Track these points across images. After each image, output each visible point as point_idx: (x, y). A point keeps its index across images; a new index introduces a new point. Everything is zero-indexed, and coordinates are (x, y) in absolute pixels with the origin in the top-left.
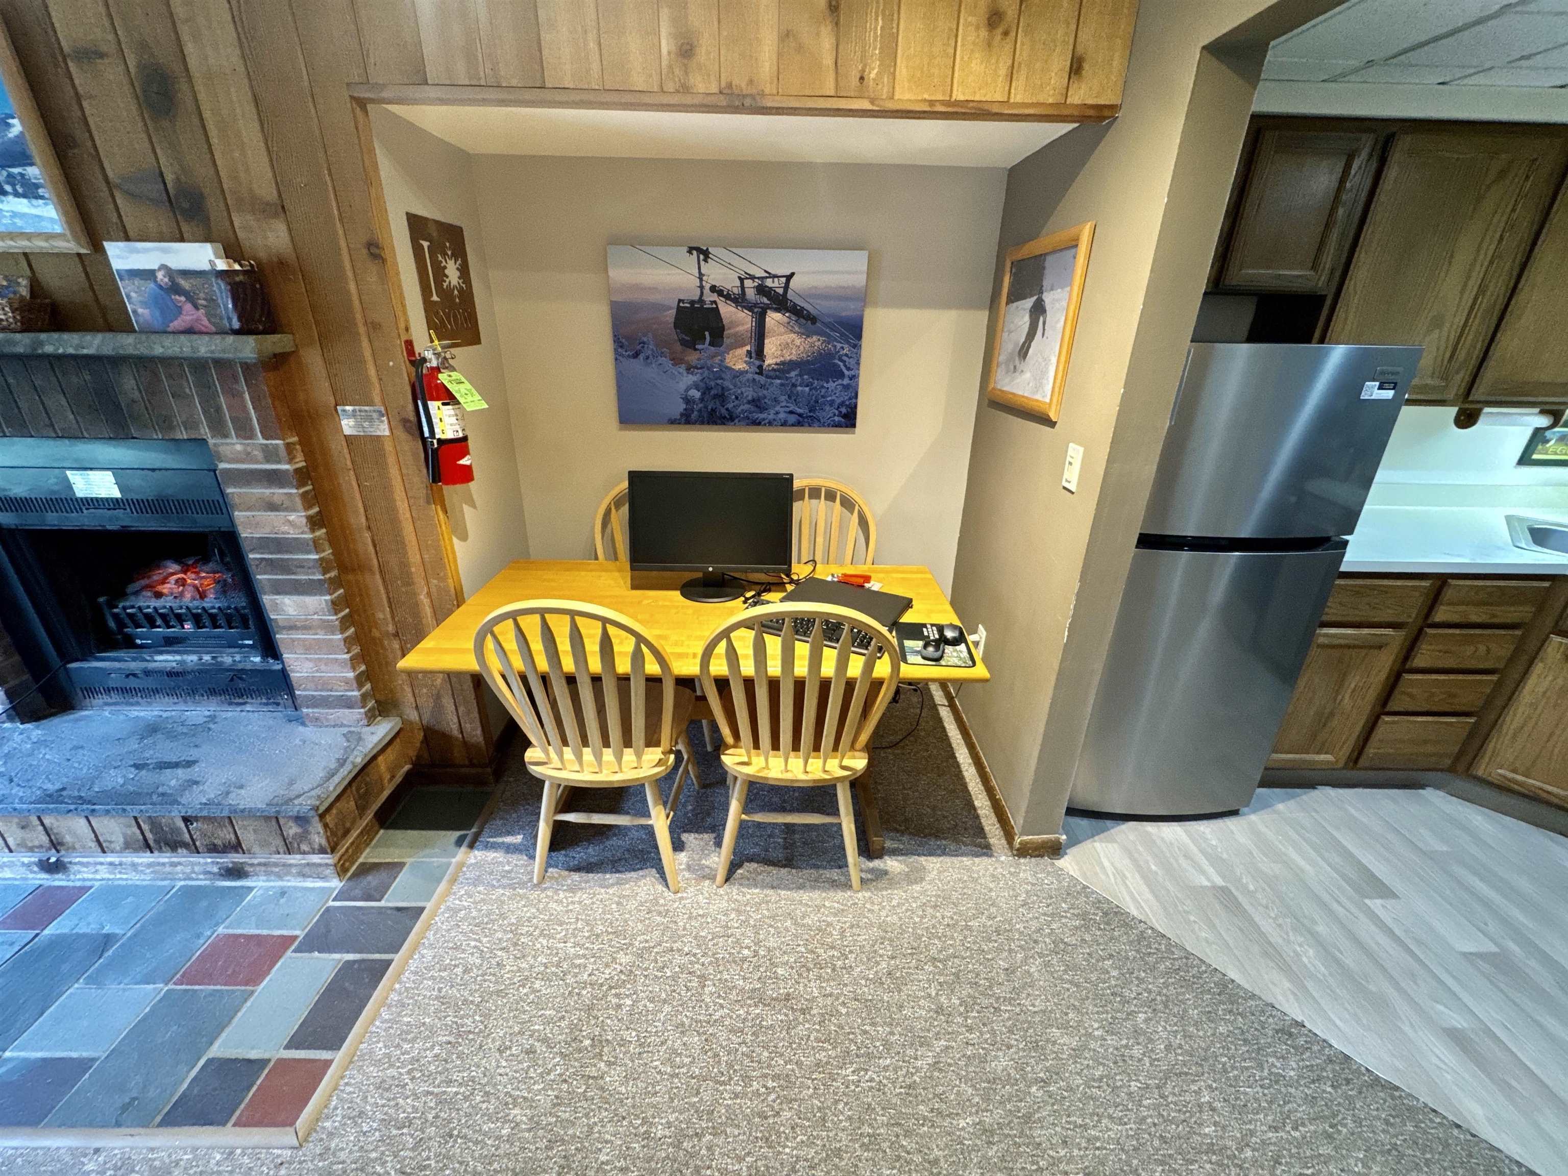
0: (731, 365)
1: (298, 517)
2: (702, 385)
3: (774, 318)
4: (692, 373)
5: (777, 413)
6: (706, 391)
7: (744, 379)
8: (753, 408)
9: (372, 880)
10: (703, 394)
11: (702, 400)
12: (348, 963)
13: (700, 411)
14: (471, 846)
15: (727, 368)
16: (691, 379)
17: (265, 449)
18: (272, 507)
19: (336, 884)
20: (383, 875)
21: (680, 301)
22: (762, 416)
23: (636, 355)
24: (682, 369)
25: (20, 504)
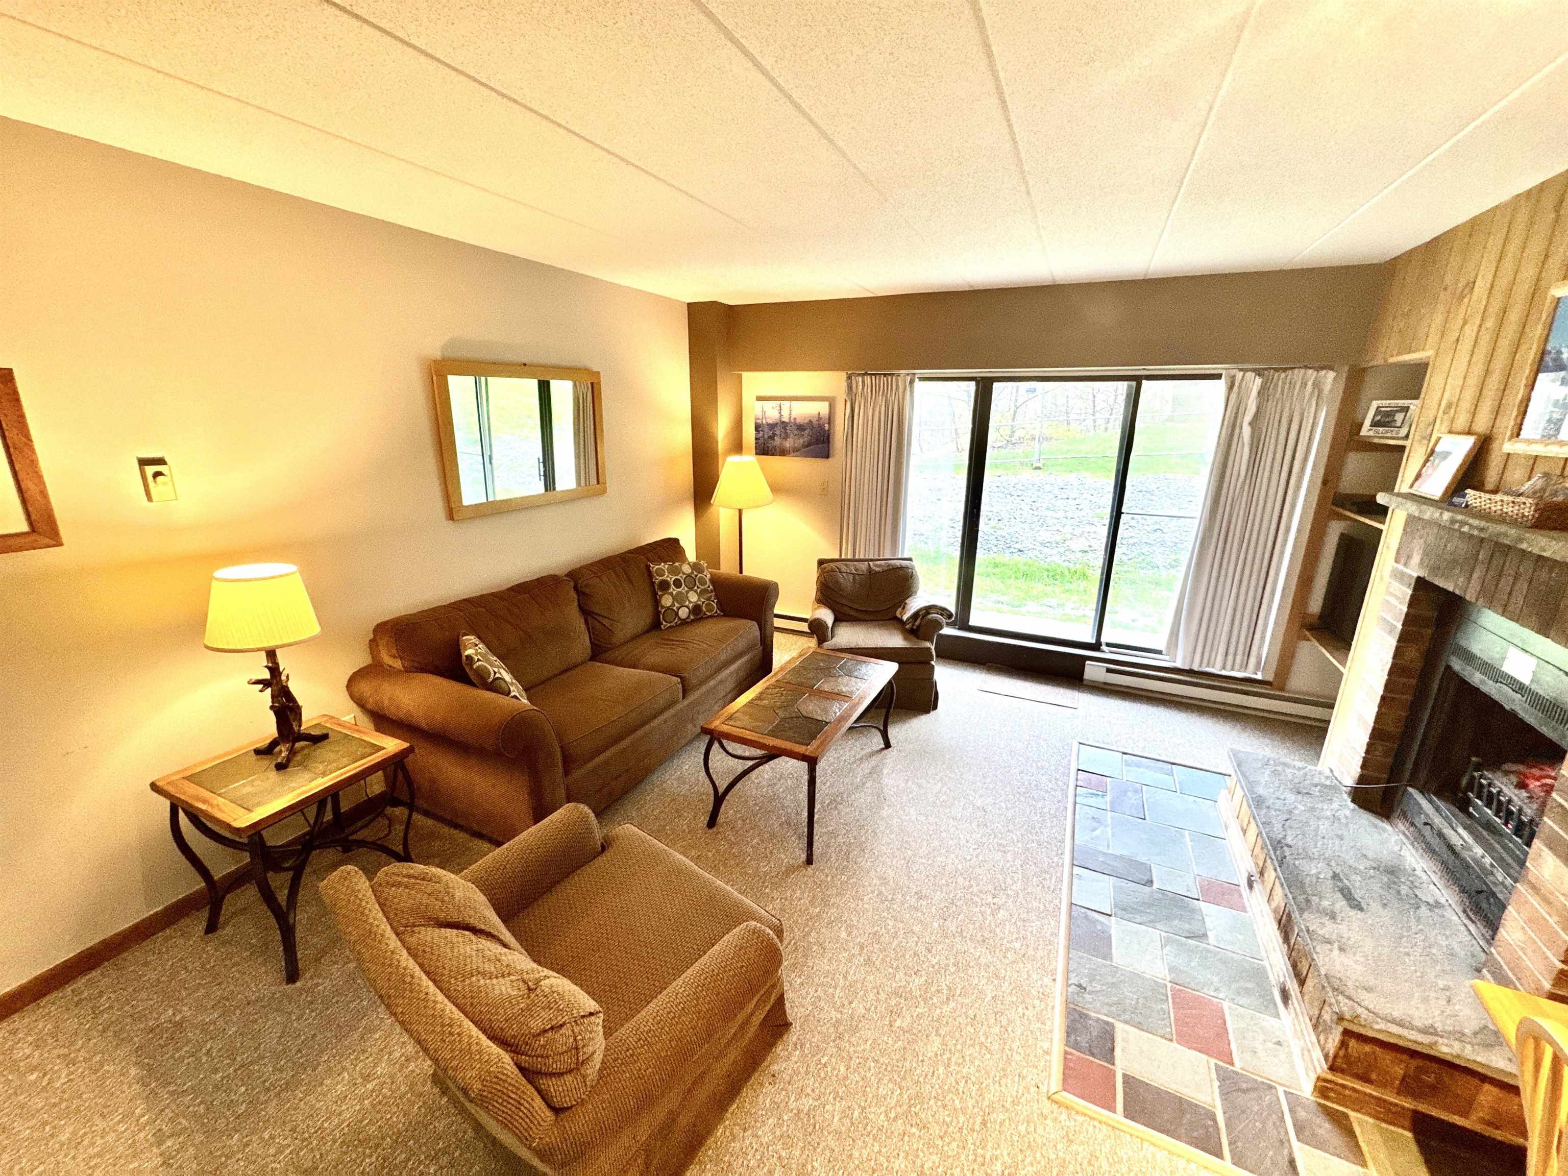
9: (1325, 1128)
12: (1213, 1115)
20: (1339, 1142)
25: (1469, 658)
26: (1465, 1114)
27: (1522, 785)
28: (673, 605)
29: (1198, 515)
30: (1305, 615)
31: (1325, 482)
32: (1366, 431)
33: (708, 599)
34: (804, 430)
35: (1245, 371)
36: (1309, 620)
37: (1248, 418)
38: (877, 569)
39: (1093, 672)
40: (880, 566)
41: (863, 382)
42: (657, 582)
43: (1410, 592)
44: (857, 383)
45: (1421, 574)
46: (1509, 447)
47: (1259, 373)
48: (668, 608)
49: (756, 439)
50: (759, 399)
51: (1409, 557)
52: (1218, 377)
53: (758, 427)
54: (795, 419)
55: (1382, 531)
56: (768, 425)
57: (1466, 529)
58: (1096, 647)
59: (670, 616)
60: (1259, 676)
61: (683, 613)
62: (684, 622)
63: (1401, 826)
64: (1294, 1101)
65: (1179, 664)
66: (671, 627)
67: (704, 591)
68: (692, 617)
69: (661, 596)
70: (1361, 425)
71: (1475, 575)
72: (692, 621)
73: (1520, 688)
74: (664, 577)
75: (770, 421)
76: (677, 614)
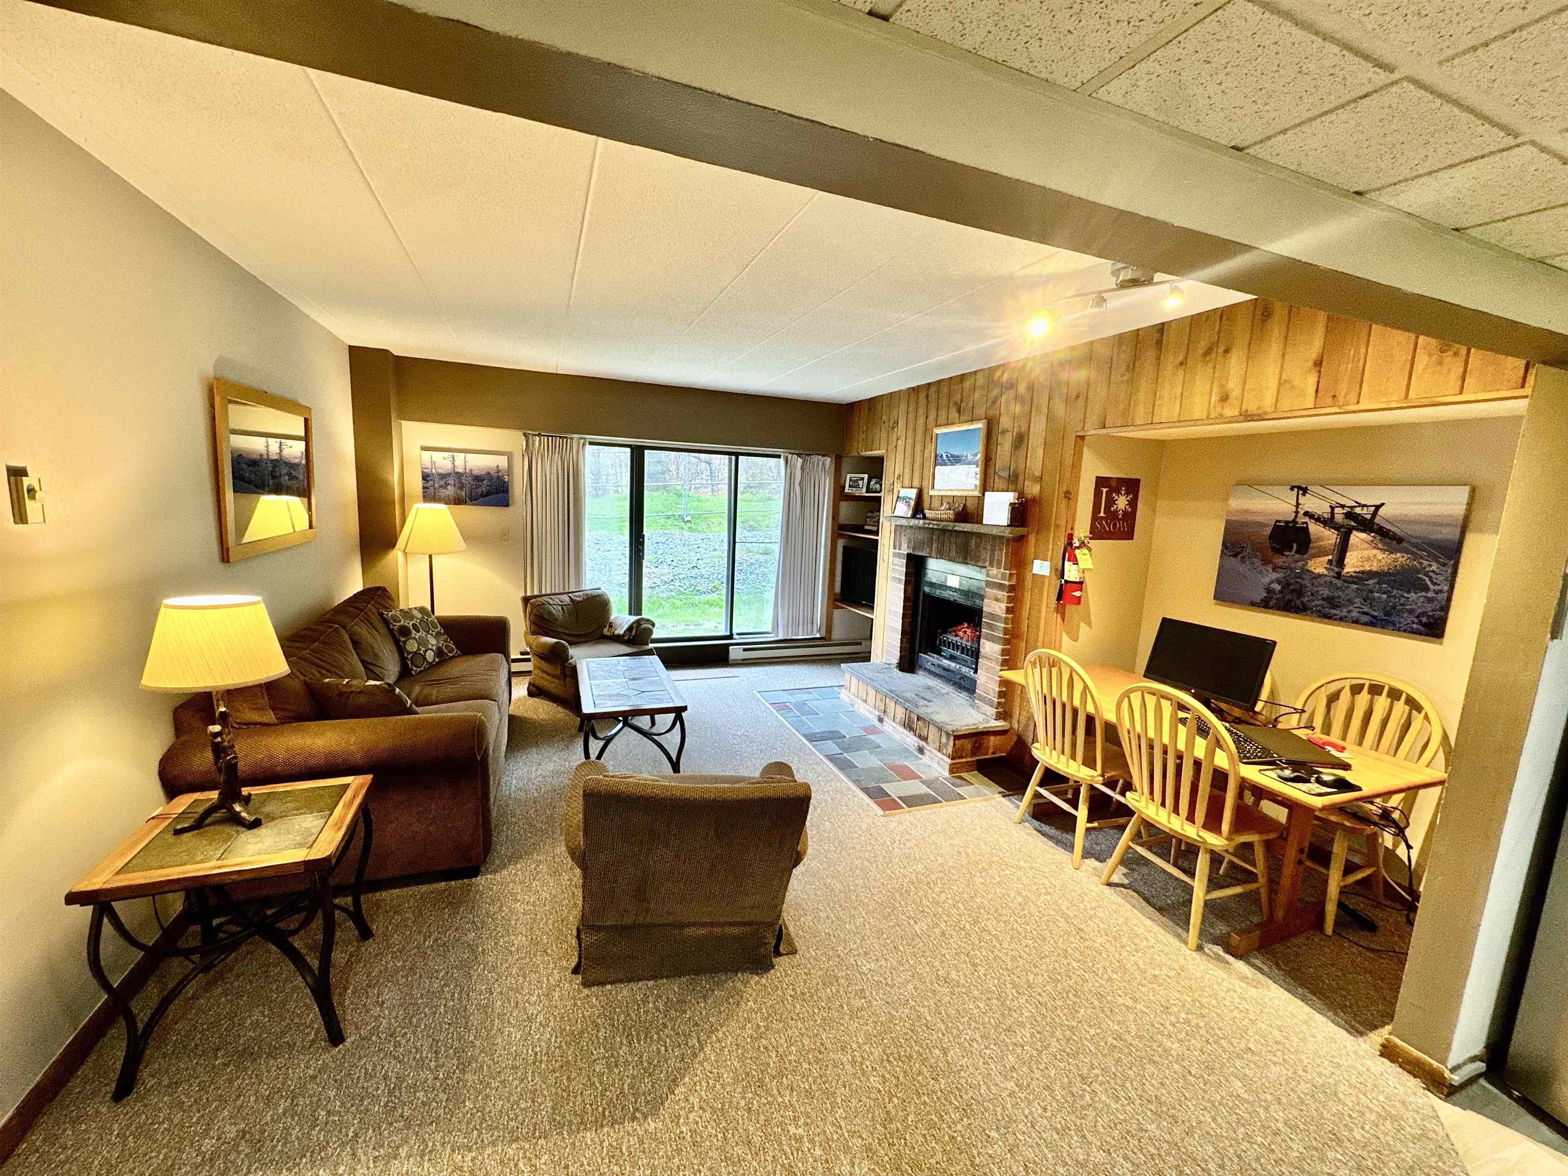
0: (1312, 569)
1: (1003, 606)
2: (1283, 580)
3: (1357, 537)
4: (1276, 572)
5: (1349, 612)
6: (1286, 585)
7: (1322, 581)
8: (1326, 605)
9: (958, 781)
10: (1283, 587)
11: (1281, 592)
12: (930, 795)
13: (1277, 599)
14: (1004, 796)
15: (1308, 570)
16: (1275, 576)
17: (1003, 574)
18: (997, 600)
19: (946, 774)
20: (964, 783)
21: (1277, 521)
22: (1334, 612)
23: (1235, 556)
24: (1270, 568)
25: (932, 585)
26: (987, 754)
27: (956, 636)
28: (419, 649)
29: (778, 540)
30: (835, 594)
31: (833, 518)
32: (847, 490)
33: (446, 641)
34: (482, 480)
35: (793, 454)
36: (837, 597)
37: (797, 482)
38: (578, 599)
39: (735, 653)
40: (579, 596)
41: (540, 441)
42: (396, 628)
43: (905, 561)
44: (533, 441)
45: (910, 551)
46: (931, 493)
47: (799, 455)
48: (415, 653)
49: (424, 488)
50: (424, 449)
51: (900, 545)
52: (779, 457)
53: (425, 477)
54: (471, 470)
55: (877, 540)
56: (439, 475)
57: (931, 526)
58: (730, 637)
59: (419, 661)
60: (818, 636)
61: (430, 656)
62: (432, 666)
63: (920, 672)
64: (946, 779)
65: (780, 638)
66: (420, 672)
67: (438, 633)
68: (437, 660)
69: (405, 642)
70: (844, 487)
71: (934, 546)
72: (438, 663)
73: (956, 590)
74: (402, 623)
75: (440, 471)
76: (425, 659)
